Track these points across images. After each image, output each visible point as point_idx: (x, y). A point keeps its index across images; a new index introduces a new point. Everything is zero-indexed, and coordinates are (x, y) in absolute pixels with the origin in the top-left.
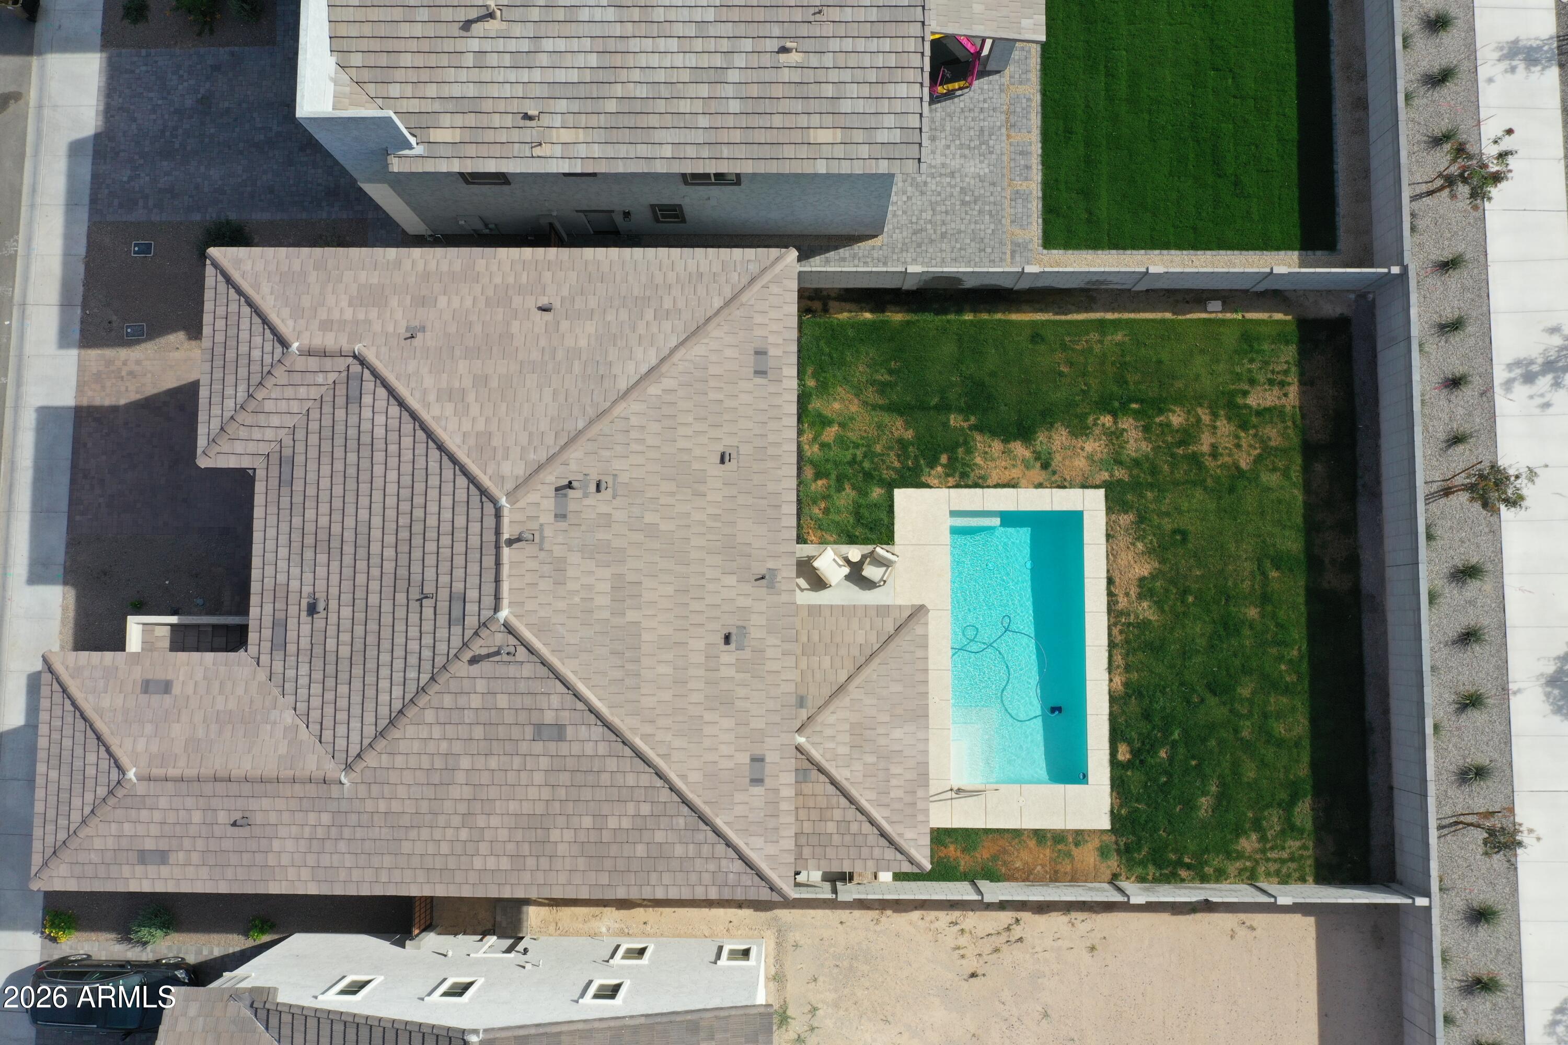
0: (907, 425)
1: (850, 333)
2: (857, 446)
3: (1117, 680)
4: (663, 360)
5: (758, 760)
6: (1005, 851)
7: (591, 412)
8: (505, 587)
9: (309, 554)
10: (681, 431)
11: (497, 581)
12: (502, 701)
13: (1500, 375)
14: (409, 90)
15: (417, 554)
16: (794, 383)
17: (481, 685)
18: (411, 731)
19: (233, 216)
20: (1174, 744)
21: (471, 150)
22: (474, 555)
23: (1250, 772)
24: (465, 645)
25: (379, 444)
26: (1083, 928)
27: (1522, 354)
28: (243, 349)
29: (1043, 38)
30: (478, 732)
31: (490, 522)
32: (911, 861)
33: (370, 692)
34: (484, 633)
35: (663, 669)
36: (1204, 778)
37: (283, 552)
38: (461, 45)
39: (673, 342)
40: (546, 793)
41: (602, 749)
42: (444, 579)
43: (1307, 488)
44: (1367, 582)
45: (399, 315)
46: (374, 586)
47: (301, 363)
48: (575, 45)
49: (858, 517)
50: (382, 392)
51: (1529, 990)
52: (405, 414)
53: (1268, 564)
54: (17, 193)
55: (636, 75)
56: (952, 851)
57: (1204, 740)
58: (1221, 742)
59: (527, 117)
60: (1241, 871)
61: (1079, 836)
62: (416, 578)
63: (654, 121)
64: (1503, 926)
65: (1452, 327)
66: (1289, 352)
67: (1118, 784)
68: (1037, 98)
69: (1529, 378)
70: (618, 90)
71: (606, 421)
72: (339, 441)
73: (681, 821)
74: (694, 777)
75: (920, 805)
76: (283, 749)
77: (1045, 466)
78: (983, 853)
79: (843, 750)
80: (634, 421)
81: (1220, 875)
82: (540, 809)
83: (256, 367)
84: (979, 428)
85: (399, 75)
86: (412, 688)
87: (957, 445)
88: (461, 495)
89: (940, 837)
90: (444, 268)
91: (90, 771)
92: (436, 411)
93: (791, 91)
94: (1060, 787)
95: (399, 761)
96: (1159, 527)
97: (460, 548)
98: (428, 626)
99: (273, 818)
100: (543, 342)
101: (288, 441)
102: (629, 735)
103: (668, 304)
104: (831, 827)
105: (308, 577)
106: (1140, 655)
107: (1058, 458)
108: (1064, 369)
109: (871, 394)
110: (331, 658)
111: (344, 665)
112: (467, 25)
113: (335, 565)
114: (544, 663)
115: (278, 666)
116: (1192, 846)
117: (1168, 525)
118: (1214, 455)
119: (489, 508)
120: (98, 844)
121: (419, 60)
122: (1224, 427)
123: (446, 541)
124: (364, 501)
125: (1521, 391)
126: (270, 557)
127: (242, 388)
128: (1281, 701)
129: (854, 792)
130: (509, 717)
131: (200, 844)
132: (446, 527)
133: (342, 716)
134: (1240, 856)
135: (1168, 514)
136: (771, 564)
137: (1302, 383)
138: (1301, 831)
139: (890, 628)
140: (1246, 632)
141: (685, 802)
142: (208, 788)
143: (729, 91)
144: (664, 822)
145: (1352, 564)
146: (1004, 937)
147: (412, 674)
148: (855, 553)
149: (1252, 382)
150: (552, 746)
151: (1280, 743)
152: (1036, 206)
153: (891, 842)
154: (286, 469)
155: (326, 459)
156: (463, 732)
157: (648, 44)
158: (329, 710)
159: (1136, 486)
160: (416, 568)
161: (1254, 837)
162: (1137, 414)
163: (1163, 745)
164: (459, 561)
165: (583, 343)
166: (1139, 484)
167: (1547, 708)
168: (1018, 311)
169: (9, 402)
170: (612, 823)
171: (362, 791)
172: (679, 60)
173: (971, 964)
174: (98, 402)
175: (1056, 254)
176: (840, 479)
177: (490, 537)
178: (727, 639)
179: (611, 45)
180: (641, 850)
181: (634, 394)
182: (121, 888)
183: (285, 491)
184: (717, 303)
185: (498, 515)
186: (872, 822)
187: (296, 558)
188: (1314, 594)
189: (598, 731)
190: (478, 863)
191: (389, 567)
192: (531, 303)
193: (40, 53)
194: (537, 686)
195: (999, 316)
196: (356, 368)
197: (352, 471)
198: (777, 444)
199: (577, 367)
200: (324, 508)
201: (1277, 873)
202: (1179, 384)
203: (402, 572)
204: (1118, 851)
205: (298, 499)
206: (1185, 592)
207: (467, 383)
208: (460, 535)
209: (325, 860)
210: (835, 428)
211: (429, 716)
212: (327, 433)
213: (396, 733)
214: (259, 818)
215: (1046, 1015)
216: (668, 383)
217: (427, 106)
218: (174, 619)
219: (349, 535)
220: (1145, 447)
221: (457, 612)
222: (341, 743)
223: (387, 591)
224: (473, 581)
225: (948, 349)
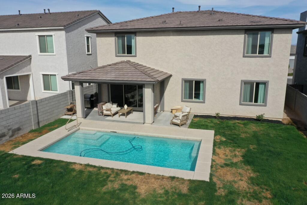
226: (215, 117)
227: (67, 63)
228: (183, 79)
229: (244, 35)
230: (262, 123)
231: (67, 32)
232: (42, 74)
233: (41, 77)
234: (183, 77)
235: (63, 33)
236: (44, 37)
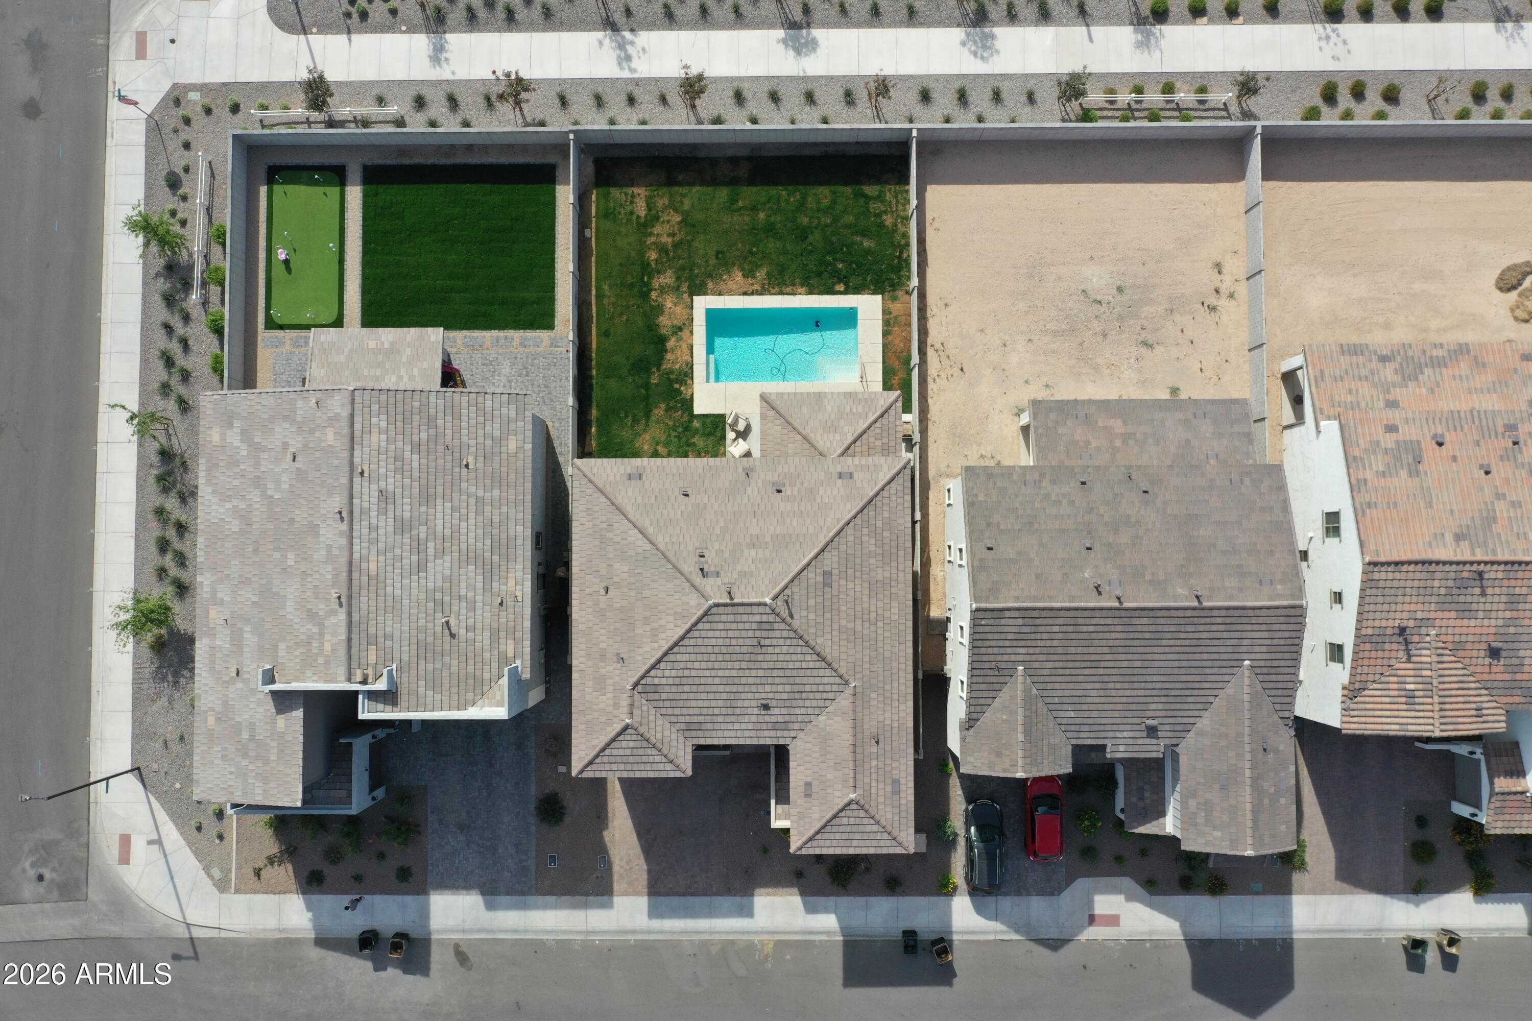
0: (658, 407)
1: (603, 439)
2: (669, 435)
3: (800, 290)
4: (635, 526)
5: (840, 475)
6: (895, 352)
7: (664, 562)
8: (754, 600)
9: (738, 711)
10: (672, 516)
11: (751, 604)
12: (812, 602)
13: (626, 74)
14: (487, 668)
15: (737, 650)
16: (645, 460)
17: (804, 613)
18: (828, 650)
19: (532, 806)
20: (835, 260)
21: (519, 634)
22: (738, 618)
23: (849, 219)
24: (784, 621)
25: (680, 673)
26: (935, 310)
27: (615, 62)
28: (628, 752)
29: (441, 329)
30: (828, 615)
31: (721, 610)
32: (896, 401)
33: (809, 673)
34: (777, 610)
35: (795, 523)
36: (852, 244)
37: (737, 726)
38: (463, 639)
39: (626, 521)
40: (858, 582)
41: (835, 552)
42: (750, 634)
43: (692, 184)
44: (744, 152)
45: (610, 668)
46: (754, 673)
47: (637, 718)
48: (463, 577)
49: (710, 434)
50: (653, 673)
51: (965, 71)
52: (665, 659)
53: (734, 207)
54: (517, 942)
55: (480, 545)
56: (895, 382)
57: (832, 243)
58: (833, 234)
59: (501, 604)
60: (903, 224)
61: (886, 312)
62: (750, 649)
63: (504, 536)
64: (931, 85)
65: (599, 101)
66: (615, 192)
67: (857, 290)
68: (465, 332)
69: (628, 58)
70: (487, 554)
71: (668, 554)
72: (678, 696)
73: (872, 513)
74: (849, 507)
75: (866, 396)
76: (839, 719)
77: (680, 329)
78: (896, 364)
79: (837, 437)
80: (667, 540)
81: (906, 236)
82: (866, 585)
83: (639, 744)
84: (659, 367)
85: (478, 673)
86: (806, 649)
87: (668, 379)
88: (707, 626)
89: (887, 386)
90: (583, 646)
91: (852, 821)
92: (663, 643)
93: (489, 462)
94: (859, 322)
95: (843, 656)
96: (714, 266)
97: (734, 626)
98: (774, 642)
99: (874, 723)
100: (625, 590)
101: (678, 726)
102: (828, 539)
103: (604, 526)
104: (878, 443)
105: (750, 711)
106: (786, 277)
107: (675, 322)
108: (625, 318)
109: (640, 427)
110: (792, 696)
111: (795, 688)
112: (452, 636)
113: (743, 696)
114: (792, 581)
115: (796, 726)
116: (890, 251)
117: (713, 261)
118: (673, 235)
119: (714, 610)
120: (889, 816)
121: (471, 662)
122: (657, 229)
123: (731, 634)
124: (710, 681)
125: (635, 63)
126: (739, 734)
127: (649, 752)
128: (811, 203)
129: (860, 431)
130: (820, 599)
131: (888, 762)
132: (724, 634)
133: (821, 688)
134: (895, 225)
135: (707, 261)
136: (740, 470)
137: (632, 186)
138: (881, 192)
139: (772, 413)
140: (772, 219)
141: (861, 511)
142: (859, 757)
143: (488, 495)
144: (872, 522)
145: (734, 160)
146: (941, 353)
147: (799, 650)
148: (731, 435)
149: (632, 213)
150: (835, 578)
151: (834, 202)
152: (529, 334)
153: (886, 411)
154: (693, 726)
155: (688, 704)
156: (828, 623)
157: (463, 538)
158: (818, 696)
159: (691, 279)
160: (744, 650)
161: (885, 217)
162: (651, 277)
163: (835, 266)
164: (741, 626)
165: (626, 569)
166: (690, 277)
167: (813, 55)
168: (591, 344)
169: (646, 937)
170: (873, 548)
171: (859, 676)
172: (472, 522)
173: (956, 371)
174: (645, 882)
175: (558, 322)
176: (689, 445)
177: (728, 610)
178: (779, 491)
179: (464, 558)
180: (886, 534)
181: (654, 540)
182: (912, 805)
183: (704, 726)
184: (603, 499)
185: (717, 605)
186: (875, 421)
187: (740, 719)
188: (751, 182)
189: (826, 554)
190: (895, 617)
191: (744, 665)
192: (603, 598)
193: (430, 934)
194: (804, 585)
195: (594, 355)
196: (640, 688)
197: (694, 688)
198: (678, 468)
199: (639, 571)
200: (713, 704)
201: (904, 205)
202: (633, 254)
203: (747, 657)
204: (894, 291)
205: (708, 719)
206: (750, 252)
207: (648, 628)
208: (728, 626)
209: (895, 696)
210: (659, 448)
211: (820, 640)
212: (674, 704)
213: (829, 658)
214: (874, 730)
215: (982, 330)
216: (647, 523)
217: (495, 658)
218: (773, 802)
219: (728, 688)
220: (669, 273)
221: (767, 626)
222: (835, 688)
223: (757, 665)
224: (751, 618)
225: (613, 384)
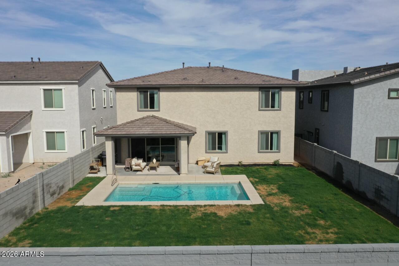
226: (238, 165)
227: (79, 119)
228: (206, 132)
229: (258, 92)
230: (278, 167)
231: (79, 86)
232: (46, 132)
233: (45, 134)
234: (206, 130)
235: (76, 86)
236: (51, 91)
